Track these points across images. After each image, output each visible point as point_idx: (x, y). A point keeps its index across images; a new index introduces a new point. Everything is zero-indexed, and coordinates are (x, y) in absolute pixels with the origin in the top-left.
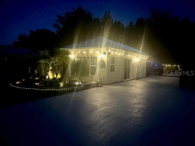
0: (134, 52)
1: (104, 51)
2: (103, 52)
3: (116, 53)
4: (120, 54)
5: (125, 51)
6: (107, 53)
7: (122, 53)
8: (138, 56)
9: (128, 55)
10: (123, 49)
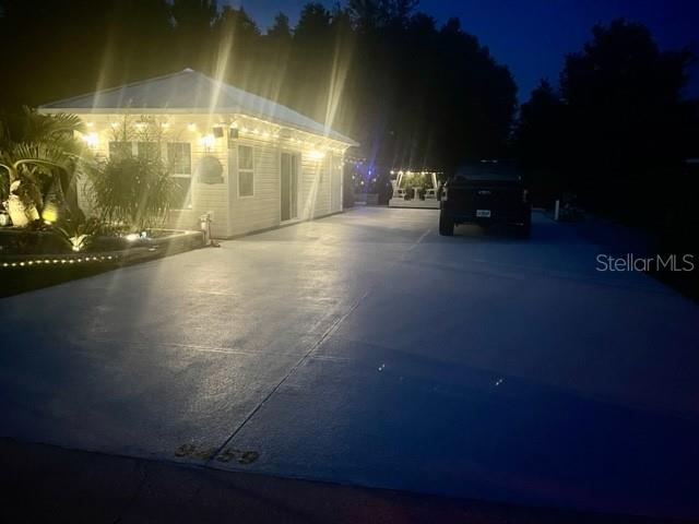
0: (308, 129)
1: (216, 126)
2: (215, 129)
3: (256, 131)
4: (266, 136)
5: (281, 127)
6: (225, 132)
7: (272, 133)
8: (320, 144)
9: (292, 140)
10: (275, 120)
